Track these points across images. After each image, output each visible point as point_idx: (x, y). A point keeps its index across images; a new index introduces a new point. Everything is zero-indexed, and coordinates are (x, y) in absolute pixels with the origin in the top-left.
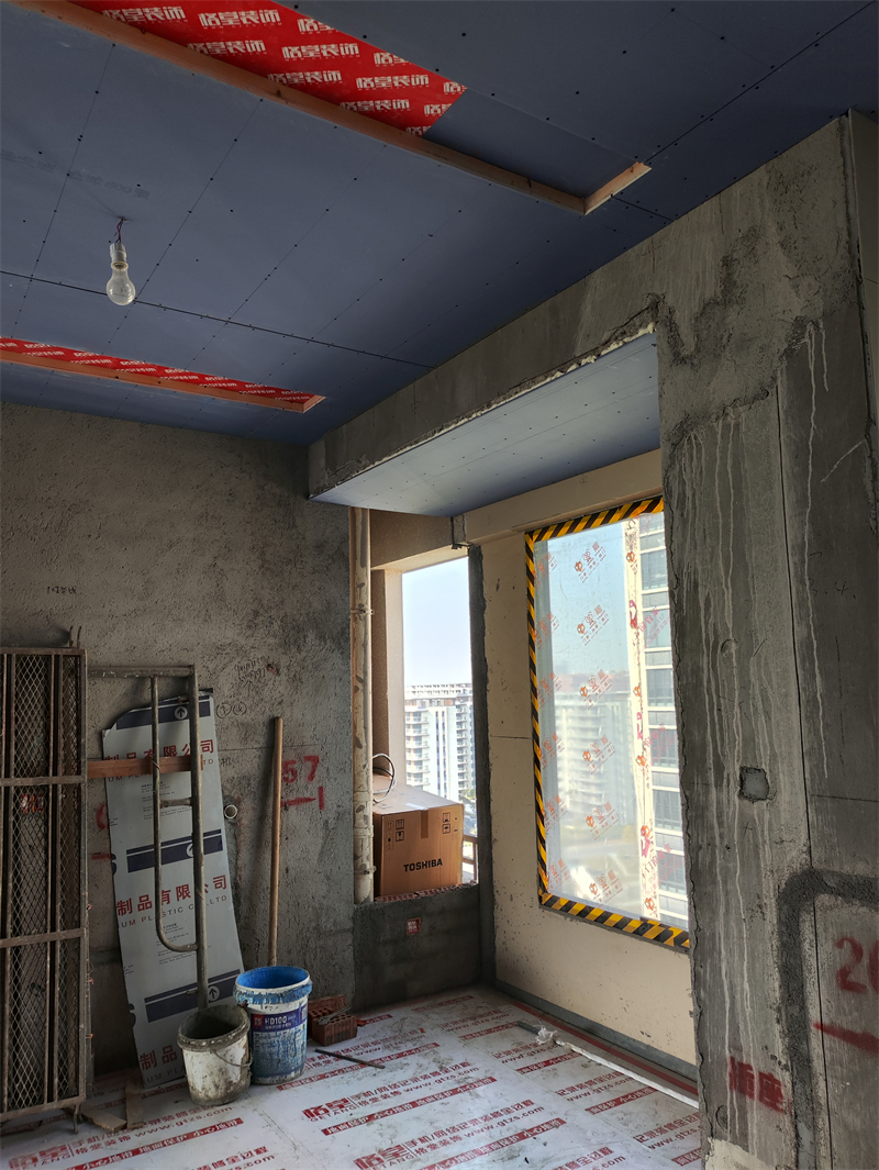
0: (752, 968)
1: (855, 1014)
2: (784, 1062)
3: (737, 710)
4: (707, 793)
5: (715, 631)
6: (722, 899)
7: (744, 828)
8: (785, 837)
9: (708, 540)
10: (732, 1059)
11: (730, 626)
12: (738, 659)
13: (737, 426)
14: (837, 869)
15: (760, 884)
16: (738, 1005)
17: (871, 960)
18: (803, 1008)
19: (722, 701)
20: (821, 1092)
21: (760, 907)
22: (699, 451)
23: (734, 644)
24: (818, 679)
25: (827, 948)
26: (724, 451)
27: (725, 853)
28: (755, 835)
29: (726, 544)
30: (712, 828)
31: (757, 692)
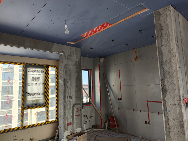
2: (72, 121)
4: (66, 99)
5: (68, 84)
8: (73, 102)
10: (67, 123)
13: (71, 67)
17: (79, 109)
18: (74, 115)
22: (67, 68)
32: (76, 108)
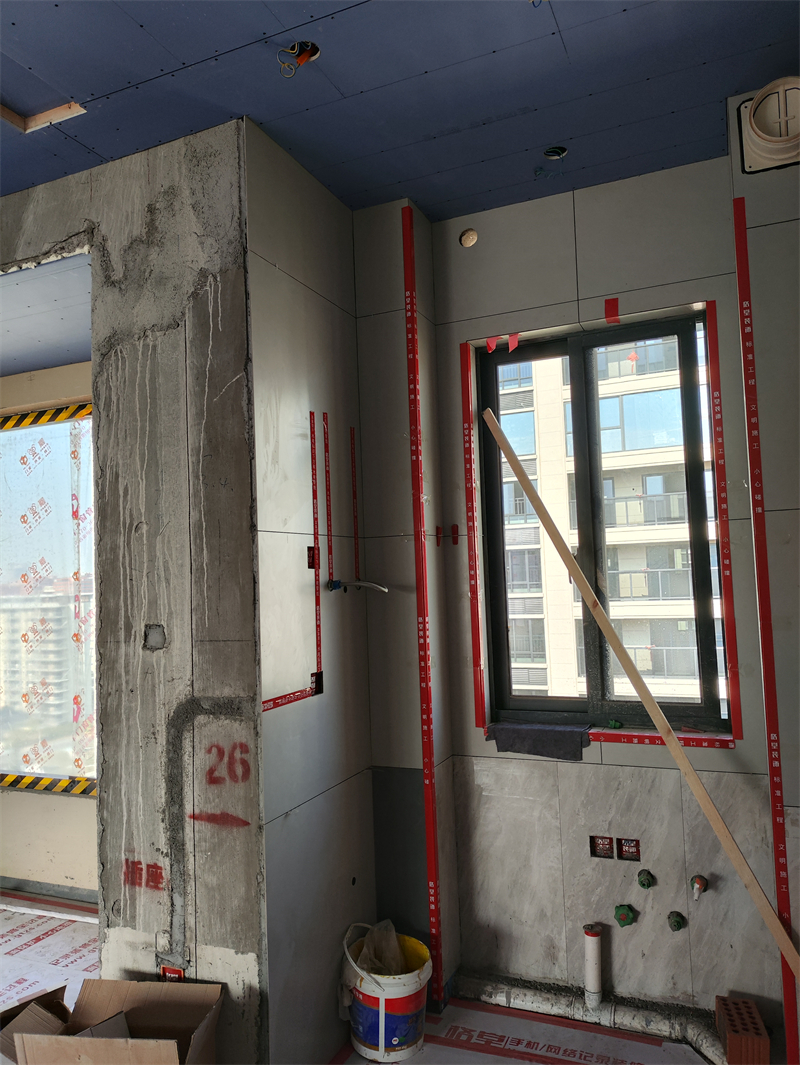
0: (145, 784)
1: (217, 800)
2: (165, 851)
3: (145, 579)
4: (118, 648)
5: (131, 515)
6: (125, 733)
7: (145, 673)
8: (176, 676)
9: (128, 439)
10: (127, 860)
11: (143, 511)
12: (148, 537)
13: (154, 347)
14: (210, 695)
15: (155, 715)
16: (133, 817)
17: (230, 758)
18: (181, 805)
19: (134, 572)
20: (191, 866)
21: (154, 734)
22: (124, 363)
23: (145, 526)
24: (205, 552)
25: (201, 755)
26: (144, 367)
27: (129, 695)
28: (153, 678)
29: (143, 443)
30: (120, 676)
31: (161, 564)
32: (206, 743)
